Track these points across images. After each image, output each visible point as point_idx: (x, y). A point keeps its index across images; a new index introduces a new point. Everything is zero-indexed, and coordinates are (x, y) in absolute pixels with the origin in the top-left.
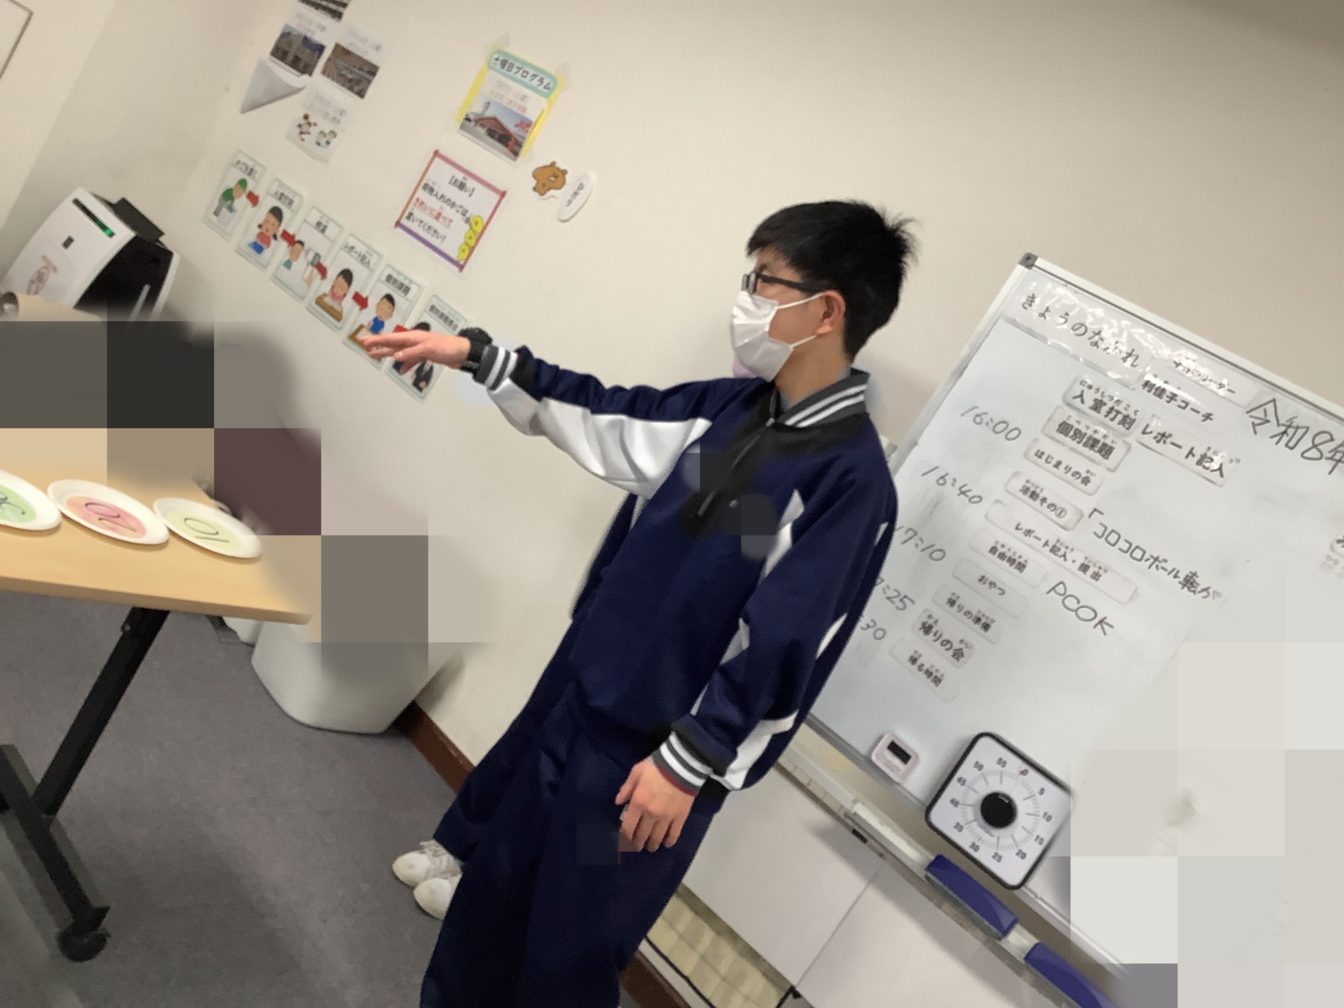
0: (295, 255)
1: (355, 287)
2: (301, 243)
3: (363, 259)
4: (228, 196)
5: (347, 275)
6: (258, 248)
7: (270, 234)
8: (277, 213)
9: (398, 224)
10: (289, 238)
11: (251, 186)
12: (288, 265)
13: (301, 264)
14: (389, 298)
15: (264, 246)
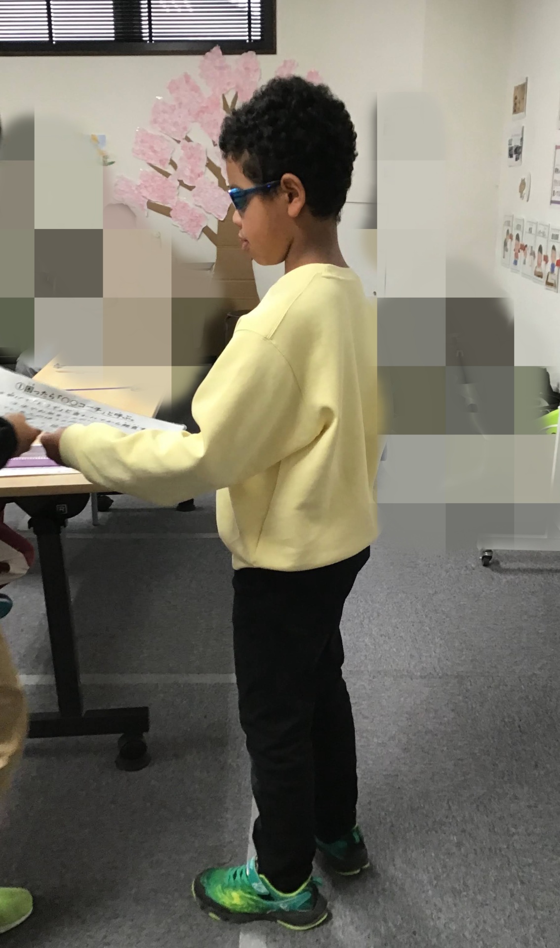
0: (525, 255)
1: (544, 253)
2: (526, 246)
3: (544, 236)
4: (505, 244)
5: (540, 249)
6: (516, 263)
7: (517, 251)
8: (518, 237)
9: (552, 202)
10: (524, 248)
11: (510, 232)
12: (524, 263)
13: (529, 258)
14: (554, 248)
15: (517, 259)
